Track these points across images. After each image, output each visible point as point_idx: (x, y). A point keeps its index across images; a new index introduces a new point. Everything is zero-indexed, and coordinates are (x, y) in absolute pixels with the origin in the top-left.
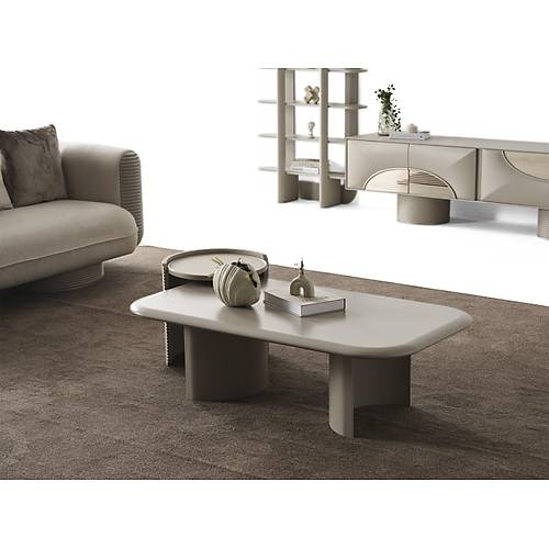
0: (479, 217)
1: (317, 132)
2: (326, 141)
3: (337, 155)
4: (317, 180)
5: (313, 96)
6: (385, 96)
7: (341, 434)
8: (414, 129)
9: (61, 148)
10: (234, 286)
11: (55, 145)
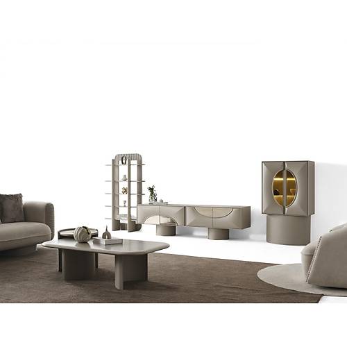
0: (188, 234)
1: (127, 204)
2: (130, 207)
3: (134, 213)
4: (127, 222)
5: (125, 191)
6: (151, 190)
7: (118, 288)
8: (162, 201)
9: (23, 203)
10: (81, 233)
11: (21, 201)
